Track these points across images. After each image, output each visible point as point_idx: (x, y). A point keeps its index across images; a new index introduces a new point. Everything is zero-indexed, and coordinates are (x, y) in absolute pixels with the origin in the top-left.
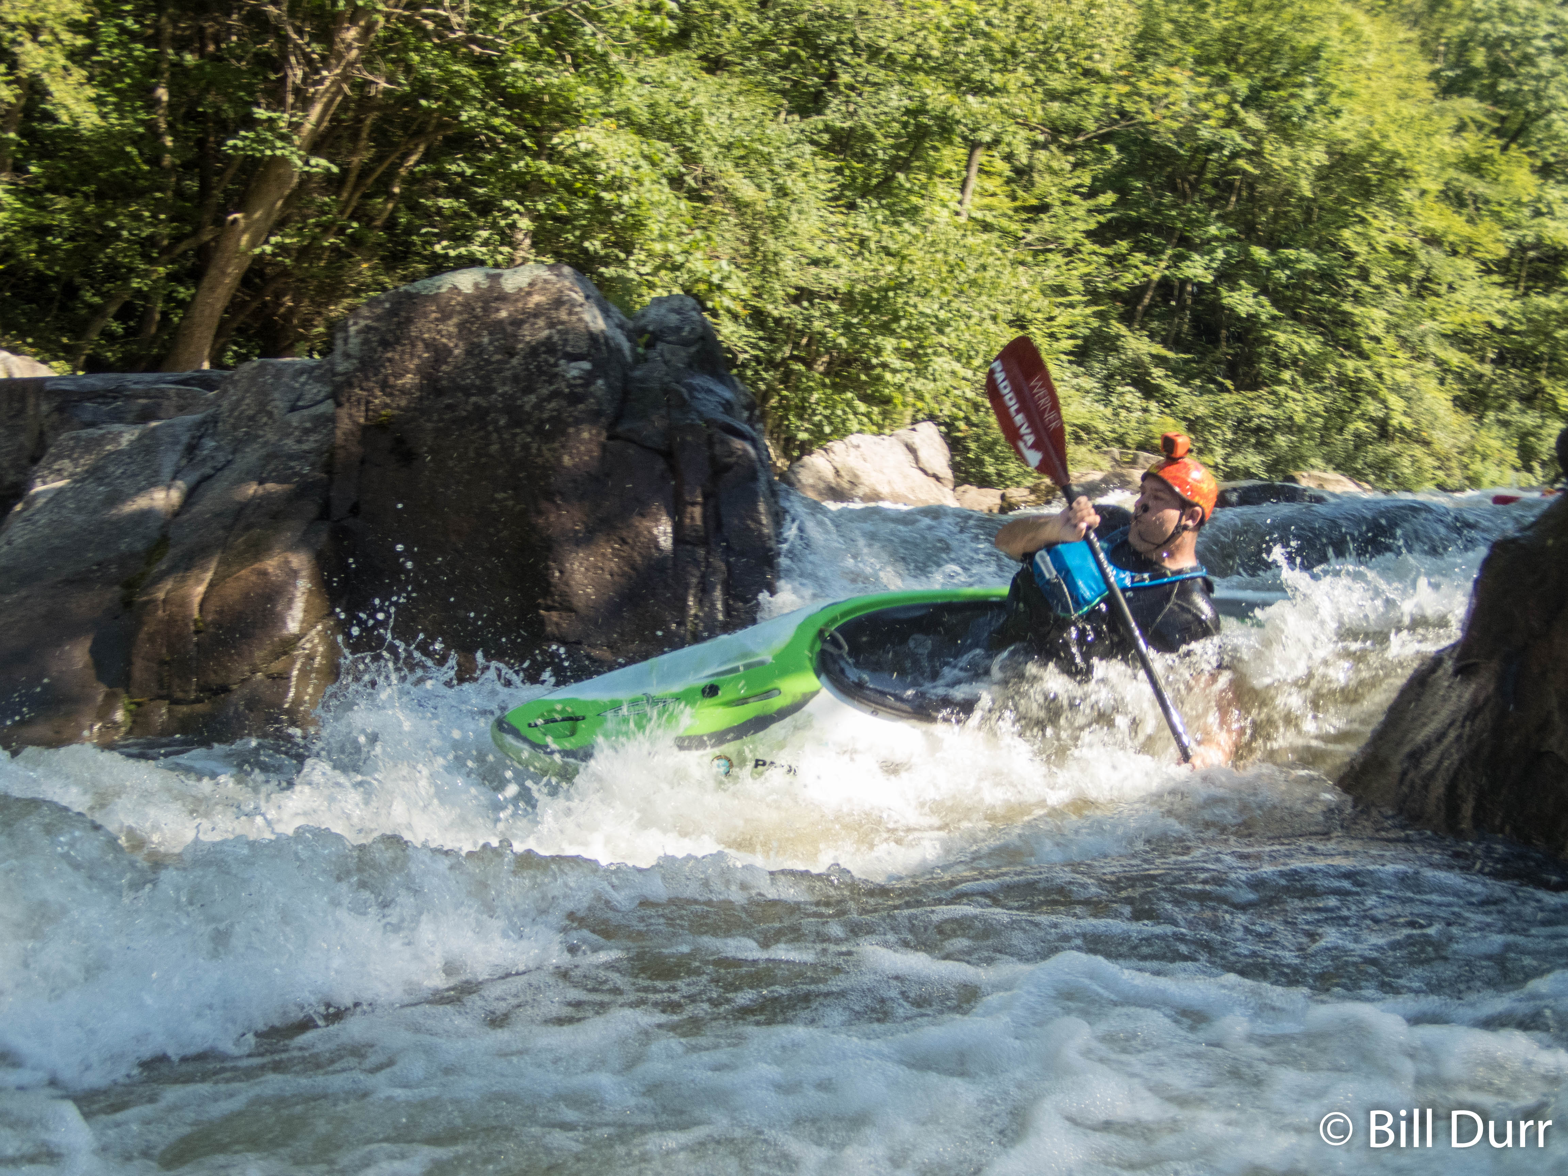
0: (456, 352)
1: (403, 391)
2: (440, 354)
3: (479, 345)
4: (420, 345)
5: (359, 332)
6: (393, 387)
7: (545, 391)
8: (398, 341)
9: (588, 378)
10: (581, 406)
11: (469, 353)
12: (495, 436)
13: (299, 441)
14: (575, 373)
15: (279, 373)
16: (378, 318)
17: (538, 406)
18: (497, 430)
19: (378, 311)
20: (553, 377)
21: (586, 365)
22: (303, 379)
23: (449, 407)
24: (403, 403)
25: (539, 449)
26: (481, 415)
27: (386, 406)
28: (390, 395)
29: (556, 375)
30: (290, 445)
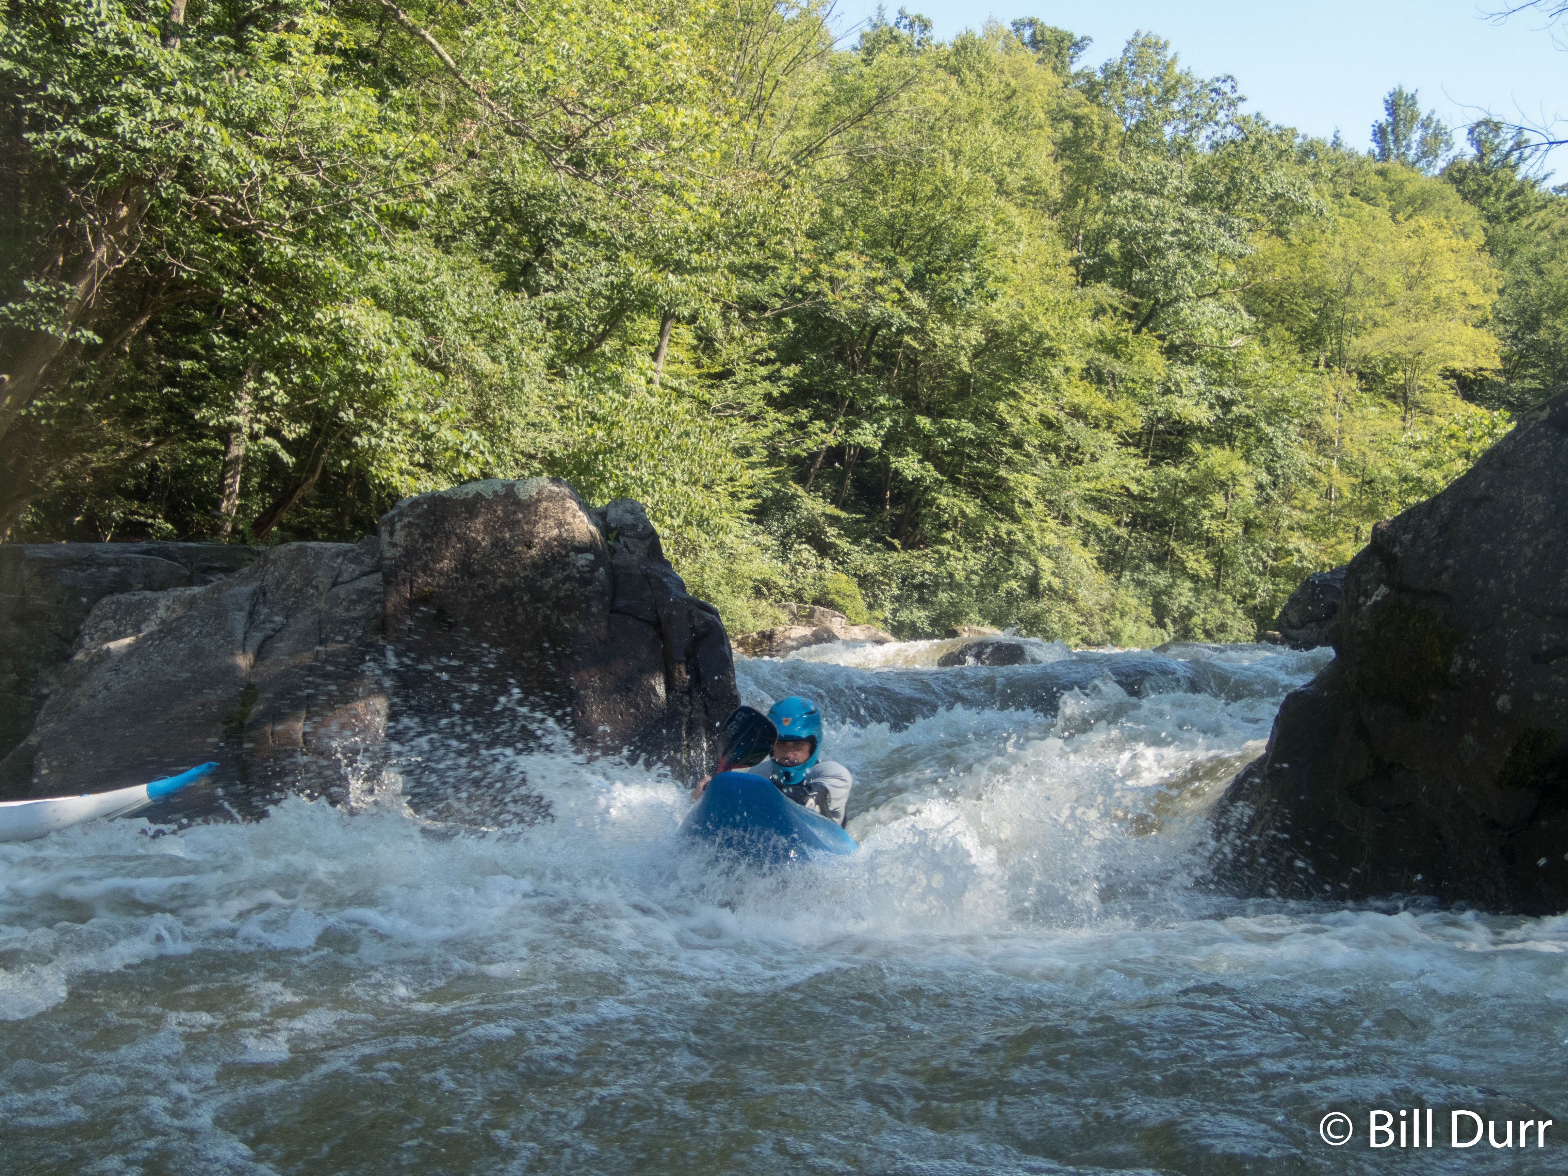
0: (484, 544)
1: (441, 573)
2: (471, 546)
3: (503, 539)
4: (454, 539)
5: (403, 527)
6: (432, 570)
7: (560, 575)
8: (435, 533)
9: (593, 567)
10: (590, 588)
11: (494, 545)
12: (520, 609)
13: (348, 610)
14: (582, 562)
15: (318, 555)
16: (419, 516)
17: (555, 587)
18: (522, 604)
19: (418, 511)
20: (565, 566)
21: (591, 557)
22: (340, 560)
23: (480, 586)
24: (442, 582)
25: (558, 619)
26: (507, 592)
27: (428, 584)
28: (431, 576)
29: (568, 564)
30: (340, 612)
